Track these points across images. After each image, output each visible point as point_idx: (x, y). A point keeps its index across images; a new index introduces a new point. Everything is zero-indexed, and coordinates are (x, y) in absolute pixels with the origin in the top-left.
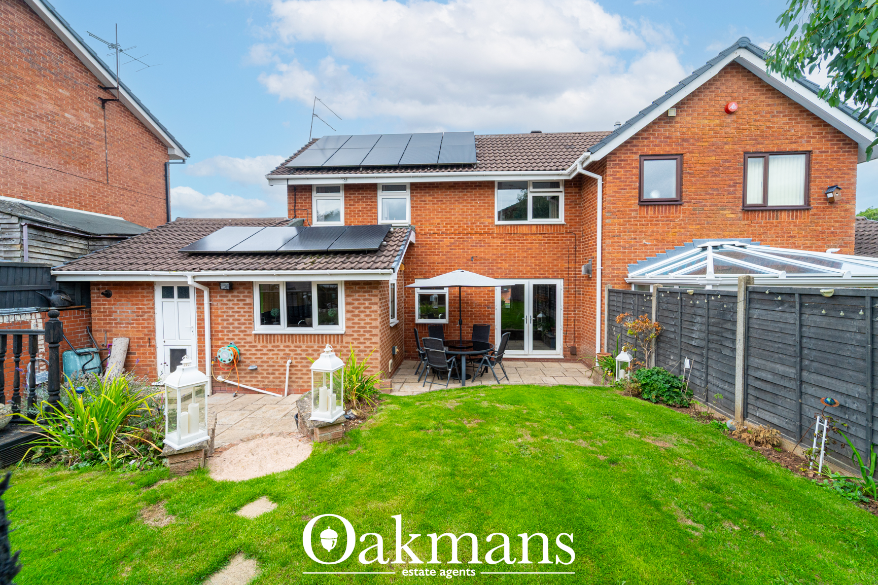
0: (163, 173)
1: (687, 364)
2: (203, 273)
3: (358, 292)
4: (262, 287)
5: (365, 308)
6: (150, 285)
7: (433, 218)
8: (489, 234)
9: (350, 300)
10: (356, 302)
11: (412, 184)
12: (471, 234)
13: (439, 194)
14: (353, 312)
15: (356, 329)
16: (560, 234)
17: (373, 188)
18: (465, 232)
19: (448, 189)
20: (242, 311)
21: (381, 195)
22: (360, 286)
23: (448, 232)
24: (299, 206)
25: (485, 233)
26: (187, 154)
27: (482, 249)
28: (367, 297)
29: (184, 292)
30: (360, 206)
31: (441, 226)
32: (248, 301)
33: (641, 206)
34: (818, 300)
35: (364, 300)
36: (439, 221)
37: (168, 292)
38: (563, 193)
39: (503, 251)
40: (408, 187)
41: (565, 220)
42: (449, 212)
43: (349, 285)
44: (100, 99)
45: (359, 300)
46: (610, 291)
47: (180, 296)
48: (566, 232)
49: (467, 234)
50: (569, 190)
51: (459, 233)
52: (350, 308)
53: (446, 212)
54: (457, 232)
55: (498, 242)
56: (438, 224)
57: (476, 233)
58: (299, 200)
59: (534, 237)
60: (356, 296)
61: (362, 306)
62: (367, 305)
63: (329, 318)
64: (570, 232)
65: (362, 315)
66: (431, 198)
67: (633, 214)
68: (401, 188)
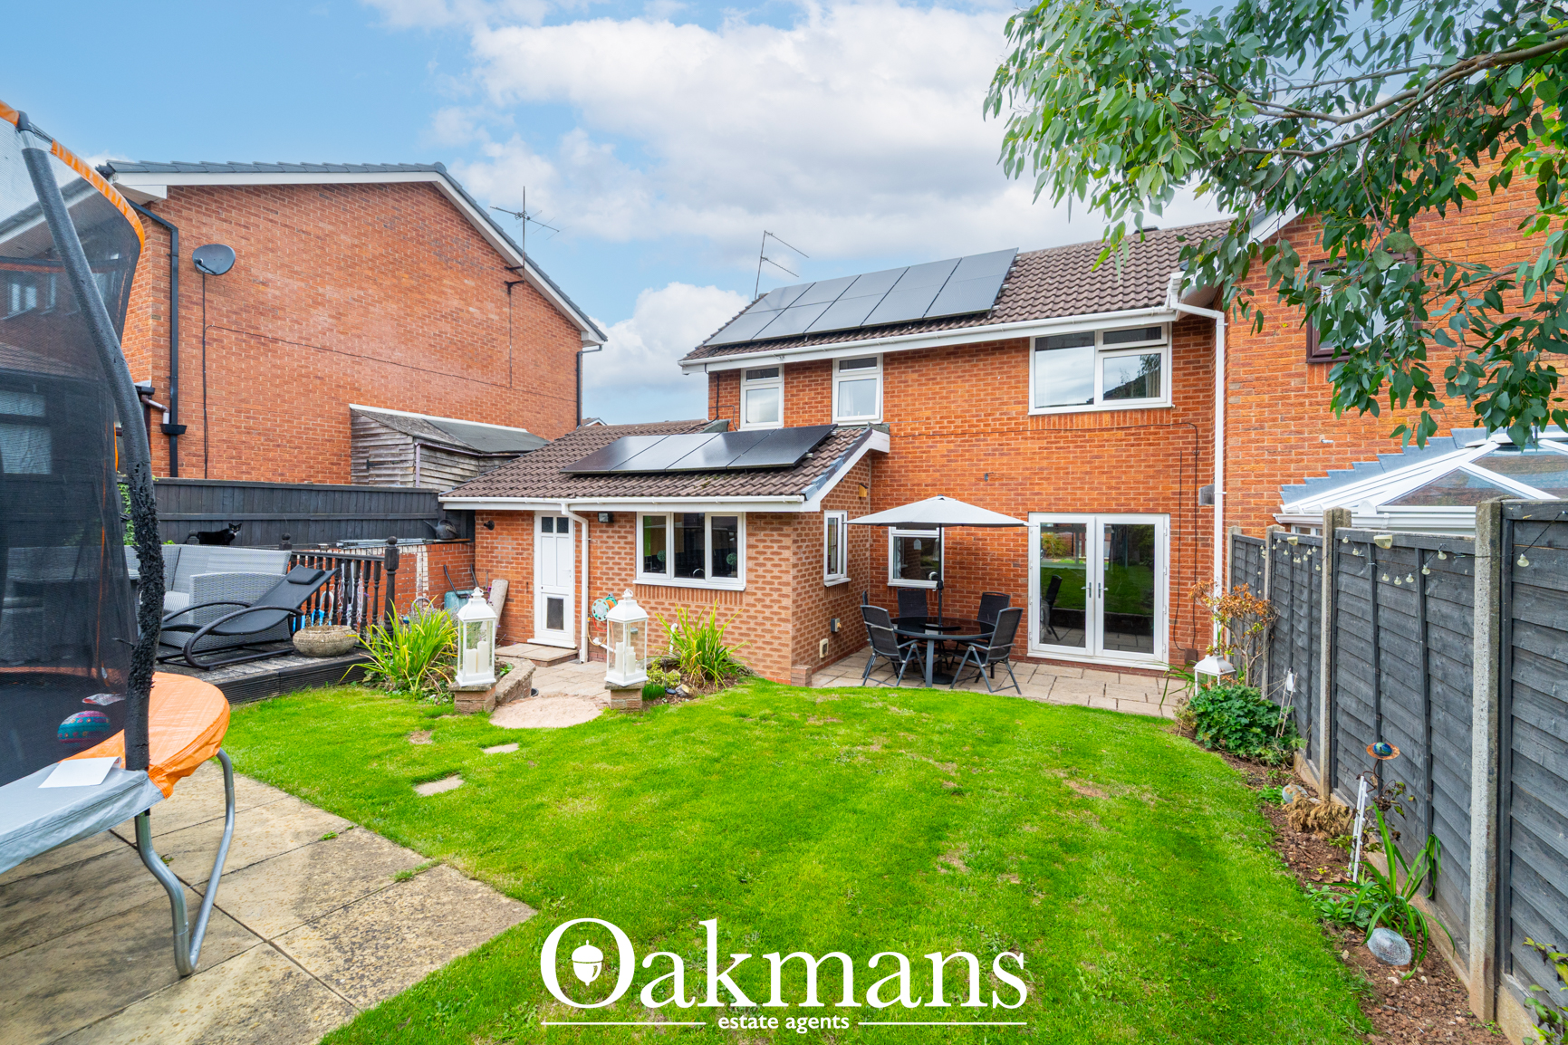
0: (574, 366)
1: (1289, 683)
2: (579, 500)
3: (764, 529)
4: (648, 520)
5: (773, 553)
6: (529, 515)
7: (920, 409)
8: (1017, 432)
9: (753, 540)
10: (761, 545)
11: (886, 355)
12: (984, 433)
13: (930, 369)
14: (756, 558)
15: (760, 585)
16: (1161, 426)
17: (826, 366)
18: (974, 430)
19: (944, 359)
20: (623, 551)
21: (838, 376)
22: (768, 520)
23: (945, 431)
24: (722, 402)
25: (1010, 430)
26: (604, 338)
27: (1005, 459)
28: (776, 537)
29: (563, 525)
30: (806, 396)
31: (932, 421)
32: (630, 538)
33: (1312, 364)
35: (772, 541)
36: (928, 413)
37: (547, 524)
38: (1170, 348)
39: (1045, 463)
40: (880, 360)
41: (1173, 399)
42: (946, 398)
43: (751, 517)
44: (506, 283)
45: (764, 541)
46: (1235, 540)
47: (559, 531)
48: (1176, 424)
49: (978, 433)
50: (1183, 340)
51: (964, 433)
52: (753, 552)
53: (942, 398)
54: (960, 431)
55: (1034, 446)
56: (928, 418)
57: (994, 431)
58: (723, 393)
59: (1106, 435)
60: (761, 535)
61: (769, 551)
62: (775, 549)
63: (725, 567)
64: (1184, 423)
65: (769, 564)
66: (915, 376)
67: (1294, 383)
68: (868, 362)
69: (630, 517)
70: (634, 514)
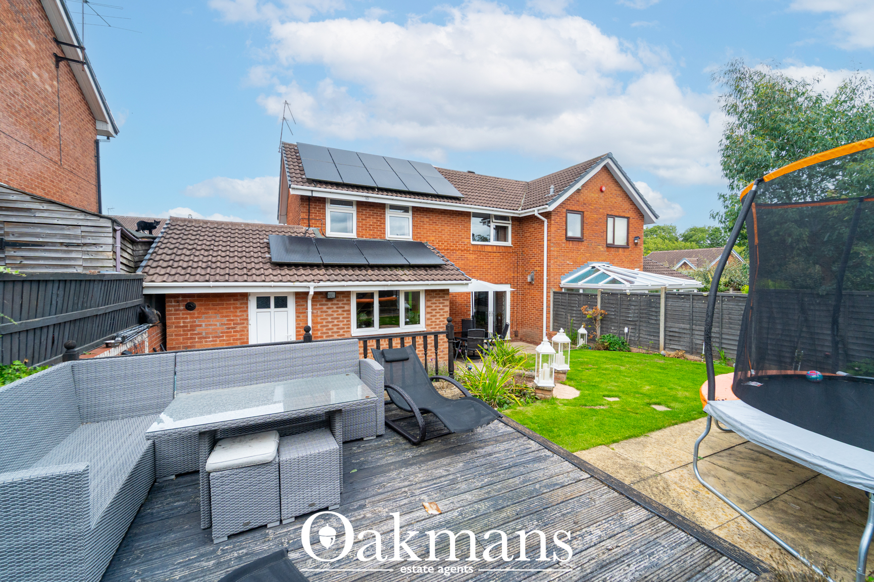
1: (626, 330)
3: (435, 297)
4: (360, 295)
5: (440, 309)
6: (245, 296)
7: (430, 236)
8: (468, 251)
9: (429, 304)
10: (434, 305)
11: (413, 207)
12: (456, 250)
13: (434, 217)
14: (431, 313)
15: (433, 326)
16: (509, 253)
17: (382, 206)
18: (452, 248)
19: (439, 214)
20: (341, 317)
21: (389, 214)
22: (437, 293)
23: (440, 248)
24: (313, 216)
25: (465, 250)
26: (116, 132)
27: (463, 262)
28: (442, 301)
29: (281, 302)
30: (371, 221)
31: (435, 242)
32: (346, 308)
33: (567, 240)
34: (700, 297)
35: (439, 303)
36: (433, 239)
37: (263, 302)
38: (511, 225)
39: (476, 264)
40: (410, 209)
41: (512, 243)
42: (441, 232)
43: (428, 292)
44: (56, 55)
45: (436, 303)
46: (554, 293)
47: (277, 306)
48: (513, 252)
49: (453, 250)
50: (514, 223)
51: (448, 249)
52: (429, 310)
53: (439, 232)
54: (446, 248)
55: (472, 257)
56: (433, 241)
57: (459, 249)
58: (313, 210)
59: (495, 254)
60: (434, 300)
61: (438, 308)
62: (441, 307)
63: (413, 319)
64: (515, 252)
65: (438, 315)
66: (428, 220)
67: (563, 245)
68: (405, 209)
69: (347, 294)
70: (349, 292)
